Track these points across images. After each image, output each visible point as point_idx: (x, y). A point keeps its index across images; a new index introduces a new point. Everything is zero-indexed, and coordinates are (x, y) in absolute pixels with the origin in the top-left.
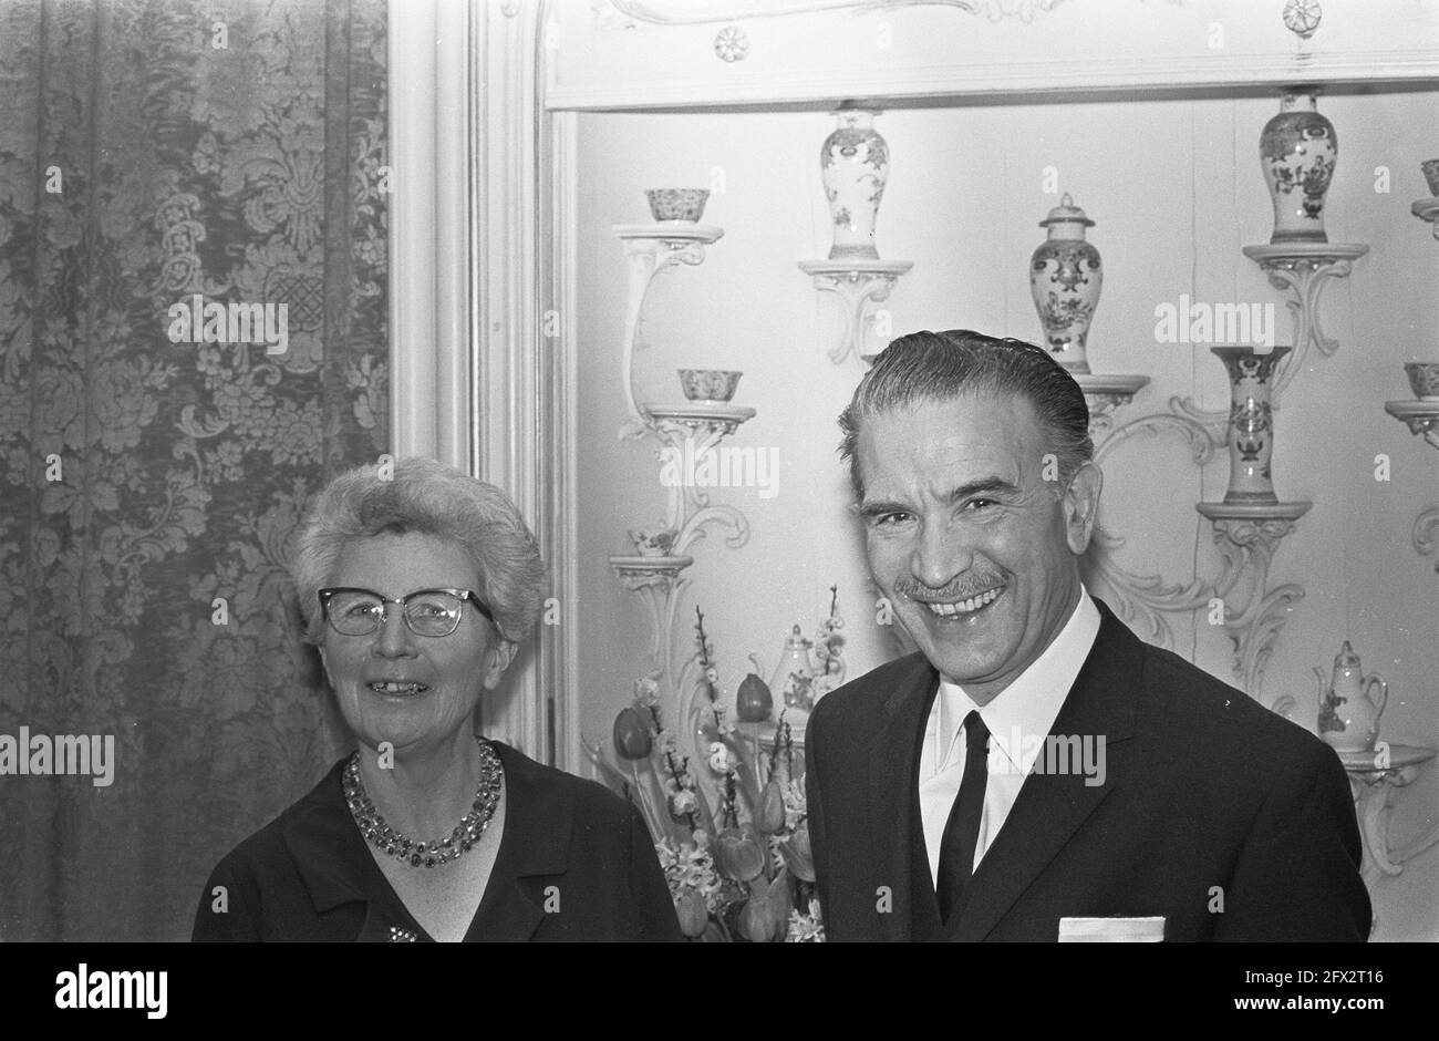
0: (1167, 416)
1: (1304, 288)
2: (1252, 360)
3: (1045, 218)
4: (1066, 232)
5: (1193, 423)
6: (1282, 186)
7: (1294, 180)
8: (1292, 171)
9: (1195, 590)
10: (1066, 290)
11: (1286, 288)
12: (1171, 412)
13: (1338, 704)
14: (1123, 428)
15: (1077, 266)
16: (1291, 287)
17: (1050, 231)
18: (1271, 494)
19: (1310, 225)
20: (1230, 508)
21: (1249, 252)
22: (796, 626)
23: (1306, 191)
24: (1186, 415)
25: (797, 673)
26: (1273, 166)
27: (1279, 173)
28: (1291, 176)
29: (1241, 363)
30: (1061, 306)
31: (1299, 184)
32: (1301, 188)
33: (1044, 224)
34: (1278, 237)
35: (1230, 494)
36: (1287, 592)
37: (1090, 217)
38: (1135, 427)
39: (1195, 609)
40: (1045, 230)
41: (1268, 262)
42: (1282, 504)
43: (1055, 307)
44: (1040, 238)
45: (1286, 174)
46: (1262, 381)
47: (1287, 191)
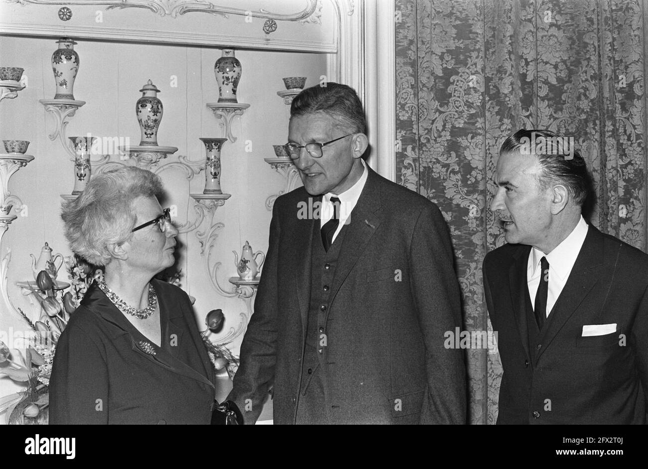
0: (177, 163)
1: (228, 118)
2: (217, 143)
3: (141, 89)
4: (149, 94)
5: (187, 166)
6: (226, 82)
7: (230, 81)
8: (230, 78)
9: (187, 226)
10: (154, 115)
11: (221, 117)
12: (179, 161)
13: (247, 262)
14: (162, 167)
15: (158, 106)
16: (222, 117)
17: (144, 94)
18: (220, 190)
19: (233, 97)
20: (206, 195)
21: (208, 105)
22: (46, 243)
23: (233, 85)
24: (185, 163)
25: (49, 261)
26: (223, 75)
27: (225, 78)
28: (229, 79)
29: (213, 144)
30: (151, 121)
31: (232, 82)
32: (232, 83)
33: (141, 91)
34: (220, 100)
35: (205, 190)
36: (219, 225)
37: (158, 89)
38: (167, 166)
39: (187, 232)
40: (142, 93)
41: (215, 109)
42: (224, 194)
43: (149, 122)
44: (140, 95)
45: (228, 79)
46: (219, 151)
47: (227, 84)
